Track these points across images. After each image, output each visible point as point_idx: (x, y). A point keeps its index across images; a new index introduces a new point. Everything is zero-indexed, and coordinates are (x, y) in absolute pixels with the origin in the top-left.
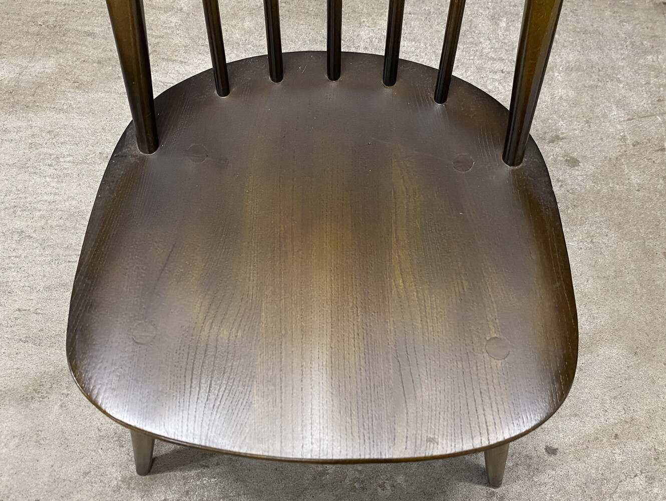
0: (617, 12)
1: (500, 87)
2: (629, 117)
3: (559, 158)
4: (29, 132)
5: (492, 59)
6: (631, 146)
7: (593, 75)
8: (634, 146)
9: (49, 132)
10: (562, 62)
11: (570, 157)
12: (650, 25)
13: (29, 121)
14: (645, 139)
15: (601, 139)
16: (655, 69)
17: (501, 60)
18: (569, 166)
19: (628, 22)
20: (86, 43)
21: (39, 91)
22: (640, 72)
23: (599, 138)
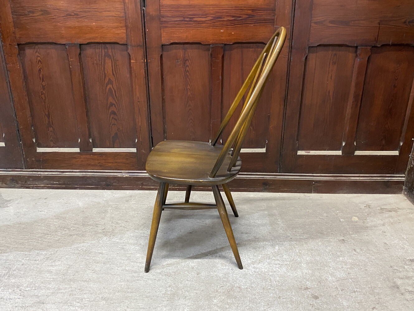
0: (324, 243)
1: (279, 270)
2: (338, 280)
3: (309, 296)
4: (70, 289)
5: (274, 260)
6: (341, 291)
7: (319, 265)
8: (342, 291)
9: (79, 289)
10: (304, 260)
11: (314, 296)
12: (338, 247)
13: (71, 285)
14: (346, 288)
15: (327, 288)
16: (344, 262)
17: (278, 260)
18: (314, 299)
19: (329, 246)
20: (99, 256)
21: (77, 274)
22: (338, 263)
23: (326, 288)
